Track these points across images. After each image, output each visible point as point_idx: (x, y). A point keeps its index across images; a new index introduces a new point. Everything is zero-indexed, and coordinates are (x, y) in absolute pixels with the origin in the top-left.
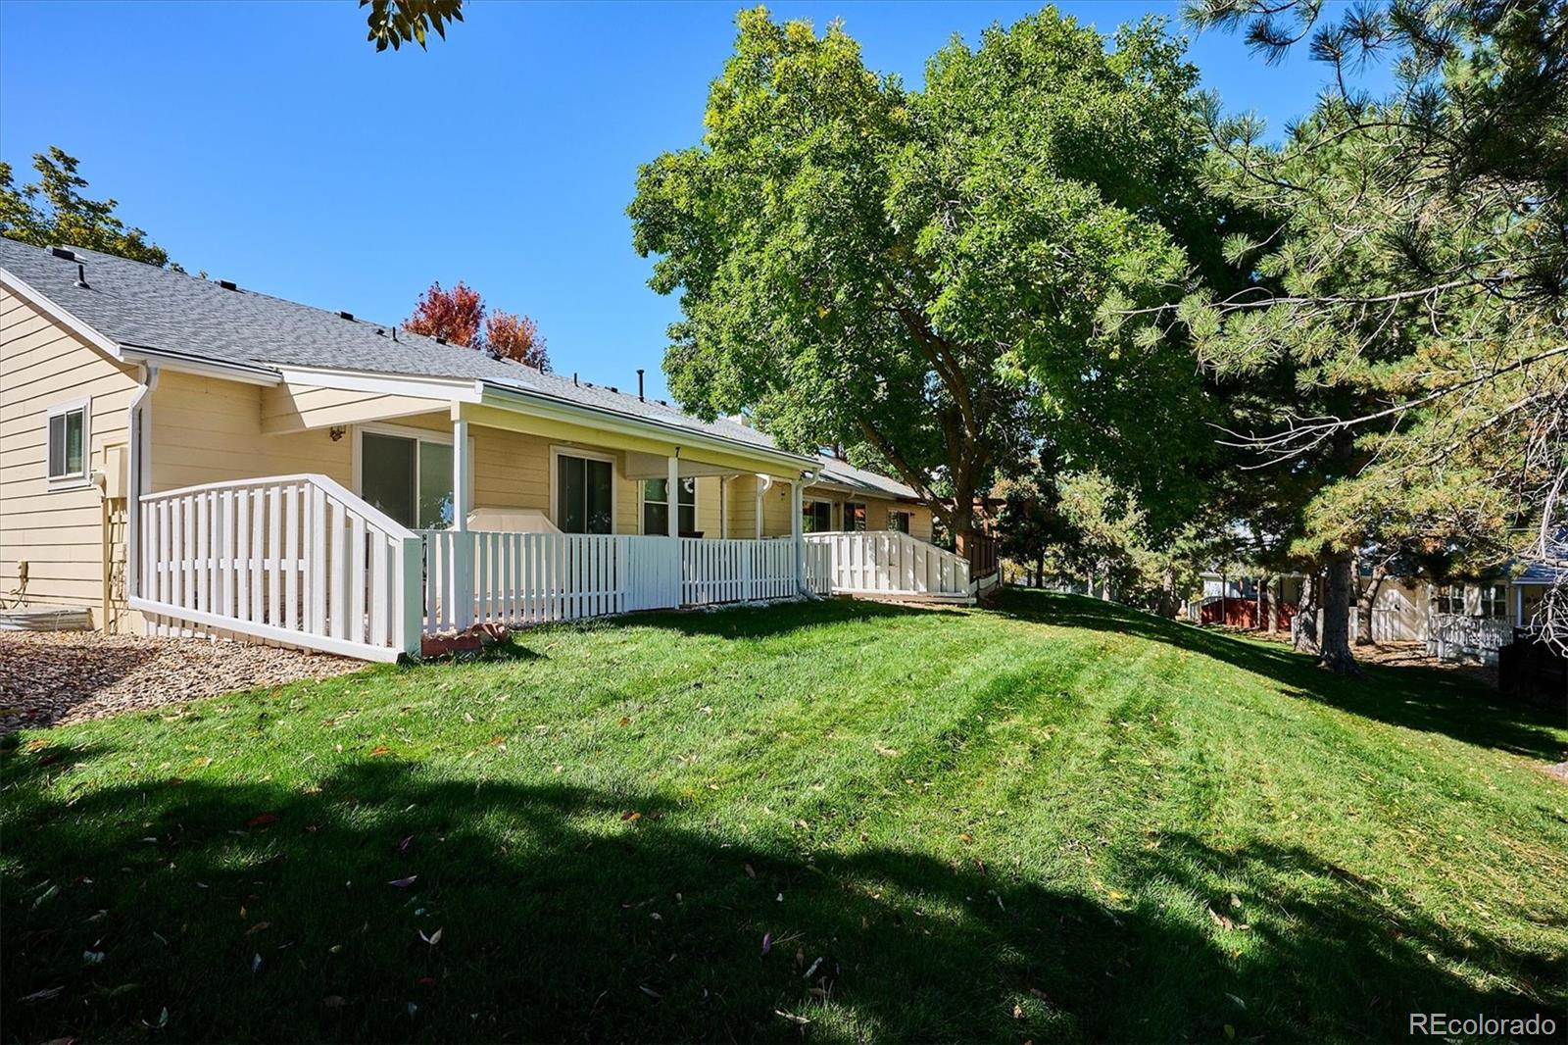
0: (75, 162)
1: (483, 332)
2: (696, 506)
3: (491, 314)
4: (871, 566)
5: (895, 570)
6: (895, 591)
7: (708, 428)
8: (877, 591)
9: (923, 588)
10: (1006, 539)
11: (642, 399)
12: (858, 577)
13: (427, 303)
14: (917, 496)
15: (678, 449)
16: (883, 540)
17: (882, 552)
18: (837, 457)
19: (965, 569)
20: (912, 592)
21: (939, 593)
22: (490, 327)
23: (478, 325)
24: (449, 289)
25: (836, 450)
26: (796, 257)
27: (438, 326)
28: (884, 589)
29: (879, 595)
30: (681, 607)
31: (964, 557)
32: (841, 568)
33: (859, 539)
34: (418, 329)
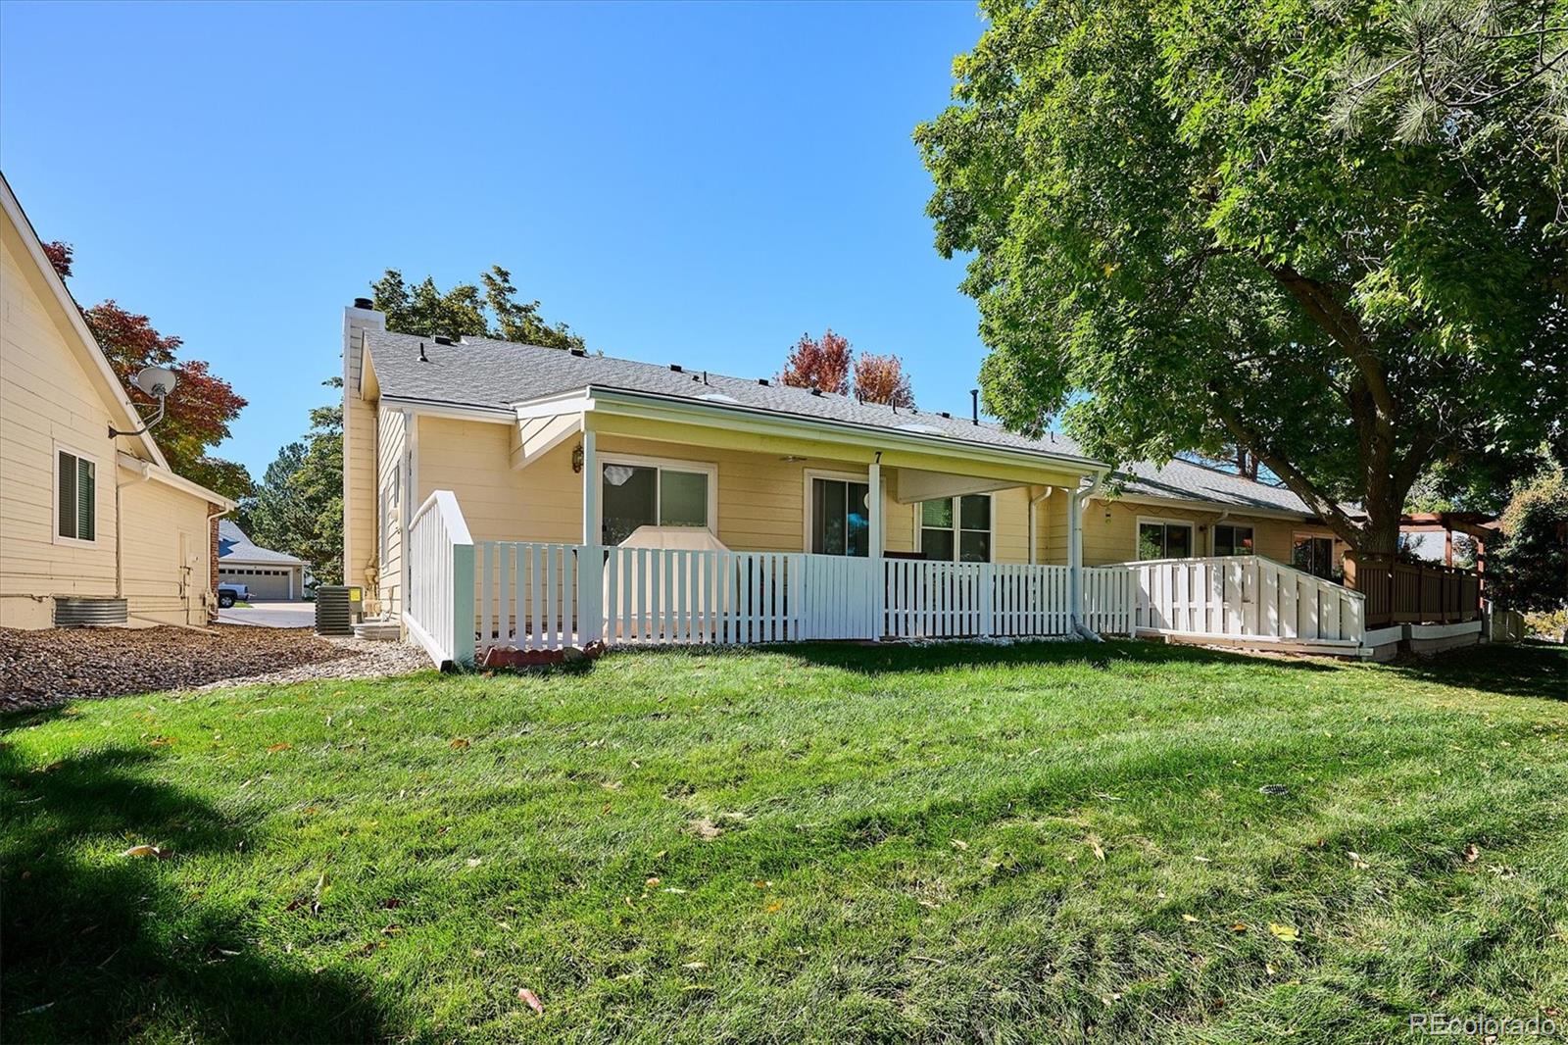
0: (507, 274)
1: (851, 378)
2: (993, 531)
3: (857, 359)
4: (1216, 602)
5: (1252, 608)
6: (1250, 636)
7: (1035, 444)
8: (1225, 636)
9: (1290, 633)
10: (1524, 574)
11: (976, 423)
12: (1199, 617)
13: (797, 355)
14: (1308, 510)
15: (879, 453)
16: (1233, 568)
17: (1232, 584)
18: (1244, 474)
19: (1356, 606)
20: (1274, 638)
21: (1313, 640)
22: (857, 371)
23: (846, 370)
24: (819, 340)
25: (1241, 464)
26: (1056, 202)
27: (806, 375)
28: (1234, 635)
29: (1226, 641)
30: (882, 639)
31: (1355, 590)
32: (1176, 605)
33: (1200, 568)
34: (788, 381)
